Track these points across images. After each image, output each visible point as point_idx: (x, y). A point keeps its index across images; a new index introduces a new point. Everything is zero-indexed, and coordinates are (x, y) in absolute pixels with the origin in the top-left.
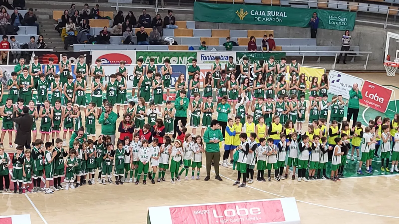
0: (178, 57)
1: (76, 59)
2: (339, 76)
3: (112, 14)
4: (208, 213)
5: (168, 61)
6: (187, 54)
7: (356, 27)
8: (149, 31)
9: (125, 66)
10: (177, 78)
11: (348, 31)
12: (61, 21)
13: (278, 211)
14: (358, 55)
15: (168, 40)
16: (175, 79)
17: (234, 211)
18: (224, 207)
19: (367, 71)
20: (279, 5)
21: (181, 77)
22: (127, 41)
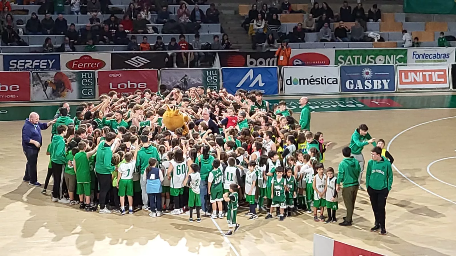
3: (306, 7)
8: (349, 25)
12: (248, 17)
15: (372, 36)
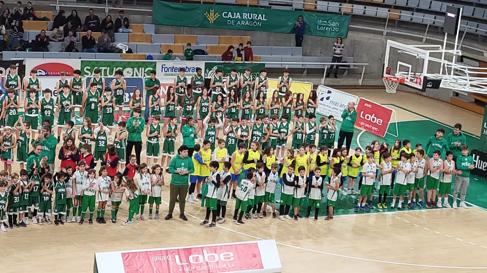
0: (133, 68)
1: (6, 70)
2: (329, 92)
3: (51, 15)
4: (170, 259)
5: (120, 73)
6: (145, 65)
7: (350, 34)
8: (96, 35)
9: (66, 79)
10: (132, 94)
11: (341, 38)
13: (255, 256)
14: (352, 67)
15: (120, 47)
16: (130, 95)
17: (201, 257)
18: (189, 252)
19: (363, 87)
20: (257, 6)
21: (136, 93)
22: (70, 48)
